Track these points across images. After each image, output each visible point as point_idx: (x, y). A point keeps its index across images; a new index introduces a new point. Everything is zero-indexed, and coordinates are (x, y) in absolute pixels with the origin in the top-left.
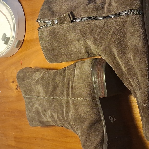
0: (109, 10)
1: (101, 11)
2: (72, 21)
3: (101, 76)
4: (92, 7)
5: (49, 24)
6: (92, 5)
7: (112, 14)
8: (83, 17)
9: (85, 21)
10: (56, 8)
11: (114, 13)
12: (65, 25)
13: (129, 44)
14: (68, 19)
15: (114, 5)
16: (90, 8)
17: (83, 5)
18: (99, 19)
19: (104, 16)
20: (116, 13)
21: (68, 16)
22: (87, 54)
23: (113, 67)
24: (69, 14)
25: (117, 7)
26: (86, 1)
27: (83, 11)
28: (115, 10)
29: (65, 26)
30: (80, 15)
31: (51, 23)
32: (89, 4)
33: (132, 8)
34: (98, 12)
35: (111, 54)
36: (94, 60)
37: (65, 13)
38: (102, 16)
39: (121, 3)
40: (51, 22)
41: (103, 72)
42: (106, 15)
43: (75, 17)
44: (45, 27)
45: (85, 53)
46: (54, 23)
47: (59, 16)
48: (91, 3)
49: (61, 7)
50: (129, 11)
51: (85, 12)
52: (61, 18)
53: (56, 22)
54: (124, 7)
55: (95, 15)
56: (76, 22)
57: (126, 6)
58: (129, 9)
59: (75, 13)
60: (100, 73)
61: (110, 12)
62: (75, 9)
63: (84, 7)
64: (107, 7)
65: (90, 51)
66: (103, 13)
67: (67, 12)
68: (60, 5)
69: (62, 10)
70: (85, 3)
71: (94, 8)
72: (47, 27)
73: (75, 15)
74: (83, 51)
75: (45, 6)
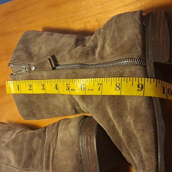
0: (102, 57)
1: (91, 58)
2: (54, 69)
3: (90, 144)
4: (80, 51)
5: (24, 70)
6: (79, 48)
7: (105, 62)
8: (68, 63)
9: (70, 69)
10: (35, 49)
11: (108, 61)
12: (44, 72)
13: (128, 104)
14: (48, 65)
15: (108, 50)
16: (76, 52)
17: (68, 48)
18: (88, 68)
19: (95, 63)
20: (110, 61)
21: (49, 61)
22: (74, 111)
23: (108, 131)
24: (49, 59)
25: (112, 53)
26: (73, 43)
27: (68, 56)
28: (110, 57)
29: (45, 74)
30: (65, 61)
31: (27, 69)
32: (76, 46)
33: (130, 57)
34: (87, 58)
35: (105, 115)
36: (82, 119)
37: (45, 57)
38: (92, 64)
39: (117, 49)
40: (27, 67)
41: (93, 138)
42: (97, 63)
43: (58, 62)
44: (20, 74)
45: (71, 109)
46: (30, 69)
47: (37, 59)
48: (79, 45)
49: (40, 48)
50: (127, 60)
51: (71, 57)
52: (40, 63)
53: (34, 68)
54: (121, 55)
55: (83, 62)
56: (59, 69)
57: (123, 53)
58: (127, 57)
59: (58, 58)
60: (89, 139)
61: (103, 59)
62: (58, 52)
63: (70, 51)
64: (99, 53)
65: (77, 107)
66: (94, 60)
67: (47, 55)
68: (40, 45)
69: (41, 52)
70: (71, 45)
71: (82, 53)
72: (22, 73)
73: (58, 60)
74: (69, 107)
75: (21, 46)
